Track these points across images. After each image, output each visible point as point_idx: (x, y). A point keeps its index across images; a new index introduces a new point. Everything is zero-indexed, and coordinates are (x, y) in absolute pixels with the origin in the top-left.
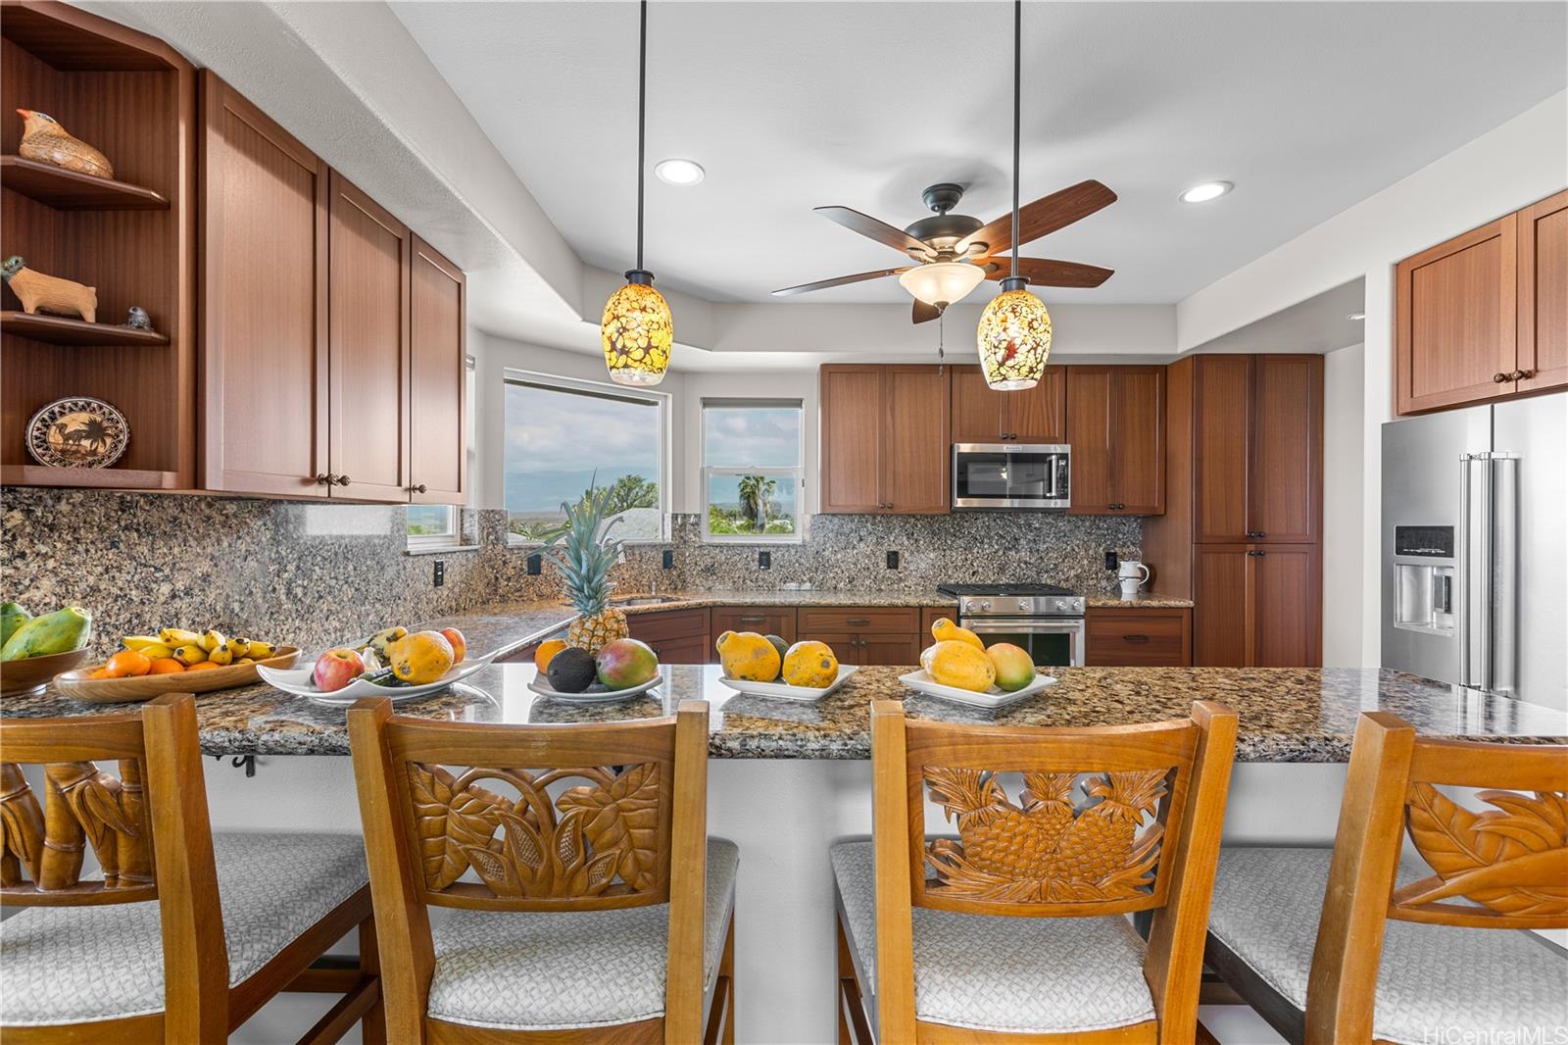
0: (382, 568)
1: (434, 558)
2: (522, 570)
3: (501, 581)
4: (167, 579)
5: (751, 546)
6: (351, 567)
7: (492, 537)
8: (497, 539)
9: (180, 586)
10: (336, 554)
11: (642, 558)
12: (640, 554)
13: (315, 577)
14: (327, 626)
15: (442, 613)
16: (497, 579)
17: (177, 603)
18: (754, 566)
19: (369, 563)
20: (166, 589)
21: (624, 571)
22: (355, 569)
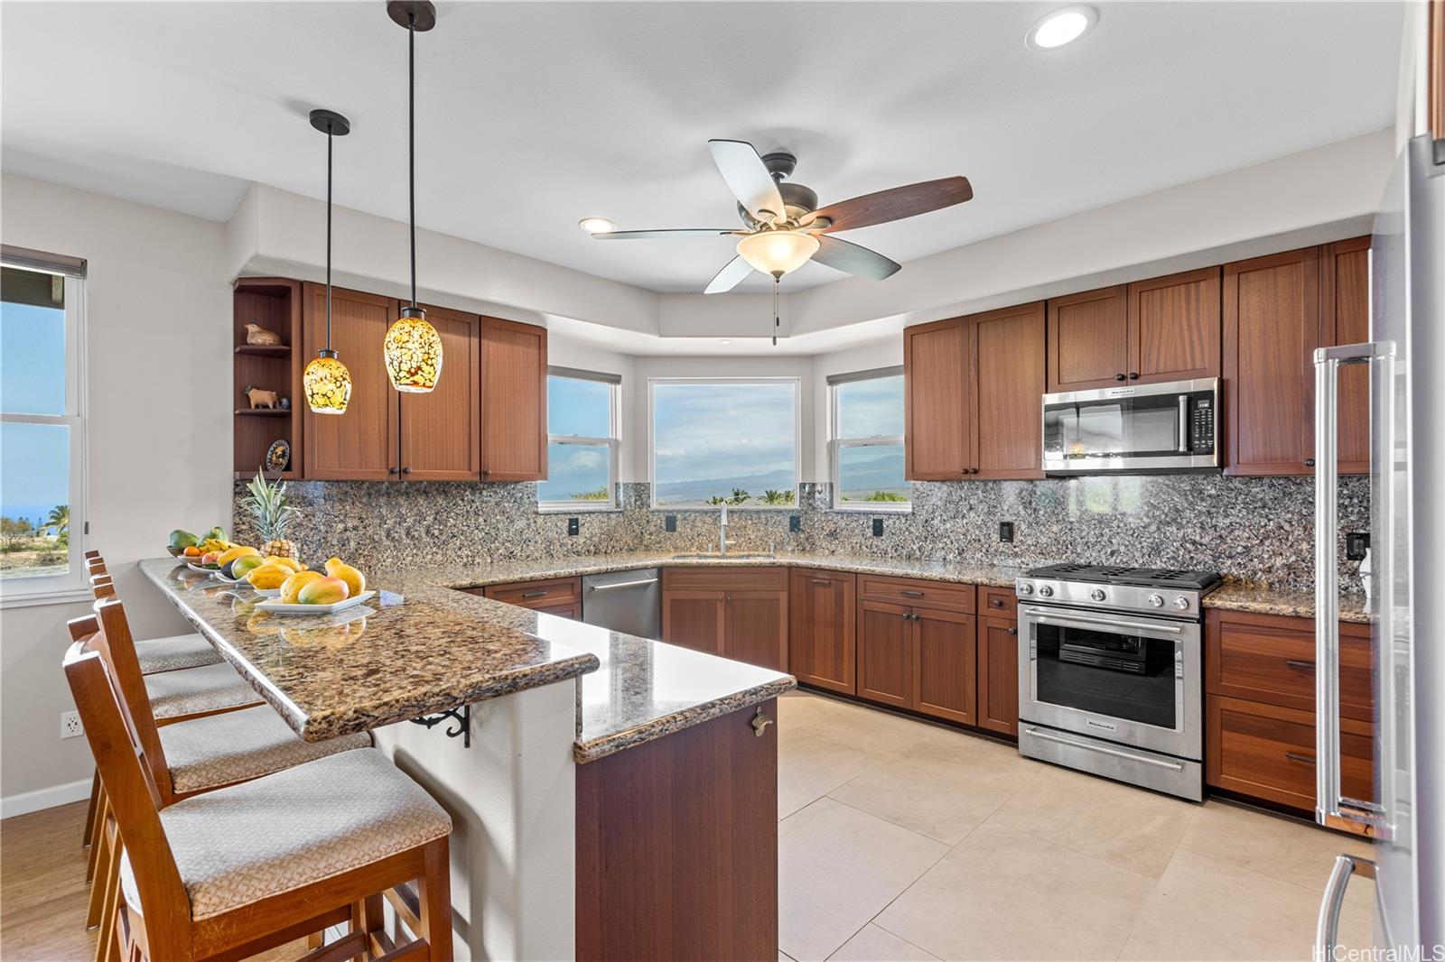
0: (512, 521)
1: (569, 516)
2: (661, 527)
3: (645, 535)
4: (341, 521)
5: (866, 514)
6: (481, 520)
7: (638, 503)
8: (642, 504)
9: (350, 525)
10: (468, 512)
11: (768, 521)
12: (766, 518)
13: (449, 524)
14: (459, 553)
15: (578, 554)
16: (642, 533)
17: (348, 534)
18: (869, 532)
19: (498, 517)
20: (341, 526)
21: (750, 532)
22: (485, 521)
